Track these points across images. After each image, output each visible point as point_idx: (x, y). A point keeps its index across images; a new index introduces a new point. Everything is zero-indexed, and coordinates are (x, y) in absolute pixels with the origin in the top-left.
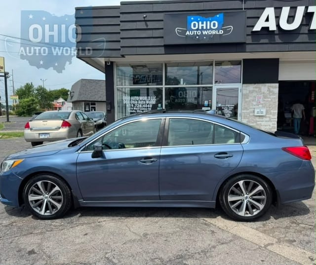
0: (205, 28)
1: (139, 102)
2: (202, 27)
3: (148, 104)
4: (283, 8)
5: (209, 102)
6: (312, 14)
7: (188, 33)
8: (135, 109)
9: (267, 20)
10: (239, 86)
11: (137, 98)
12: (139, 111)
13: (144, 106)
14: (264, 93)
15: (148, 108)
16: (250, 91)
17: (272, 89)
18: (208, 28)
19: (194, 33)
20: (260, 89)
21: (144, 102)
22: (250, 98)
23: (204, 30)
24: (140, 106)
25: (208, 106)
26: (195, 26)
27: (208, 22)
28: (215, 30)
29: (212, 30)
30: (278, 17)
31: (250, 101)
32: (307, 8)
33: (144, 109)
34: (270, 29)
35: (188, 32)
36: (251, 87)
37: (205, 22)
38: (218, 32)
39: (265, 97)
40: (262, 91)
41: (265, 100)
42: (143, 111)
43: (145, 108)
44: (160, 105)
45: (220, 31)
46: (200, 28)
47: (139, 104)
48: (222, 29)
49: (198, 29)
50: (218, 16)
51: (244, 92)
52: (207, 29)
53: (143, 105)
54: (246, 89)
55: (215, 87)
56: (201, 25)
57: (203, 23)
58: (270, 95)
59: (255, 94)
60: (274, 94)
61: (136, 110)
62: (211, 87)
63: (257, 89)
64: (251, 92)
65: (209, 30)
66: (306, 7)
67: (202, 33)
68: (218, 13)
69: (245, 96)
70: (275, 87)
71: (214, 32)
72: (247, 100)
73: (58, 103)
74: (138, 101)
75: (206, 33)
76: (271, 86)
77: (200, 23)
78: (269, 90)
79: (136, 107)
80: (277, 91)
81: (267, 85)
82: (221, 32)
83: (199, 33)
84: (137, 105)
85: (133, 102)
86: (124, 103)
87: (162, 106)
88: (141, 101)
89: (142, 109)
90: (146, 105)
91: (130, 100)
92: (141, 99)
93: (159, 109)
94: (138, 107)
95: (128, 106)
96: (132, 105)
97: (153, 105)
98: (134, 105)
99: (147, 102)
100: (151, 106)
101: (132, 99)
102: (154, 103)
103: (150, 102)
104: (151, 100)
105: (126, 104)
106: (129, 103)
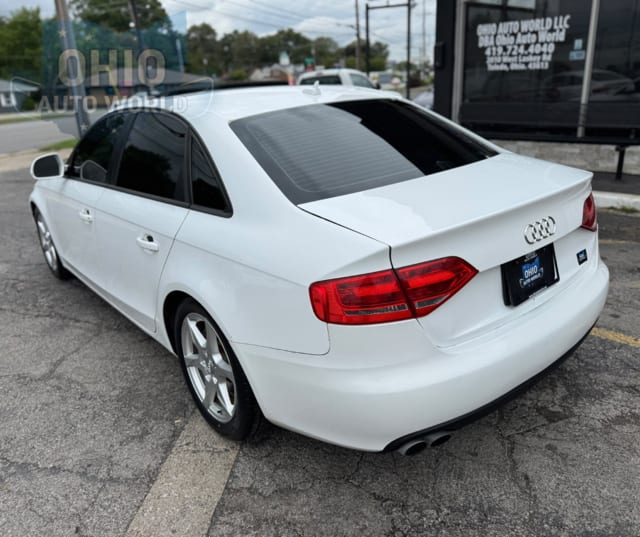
1: (519, 40)
3: (542, 44)
8: (505, 59)
11: (515, 26)
12: (517, 67)
13: (531, 50)
21: (532, 38)
24: (522, 50)
33: (530, 58)
42: (527, 64)
43: (534, 54)
44: (578, 43)
47: (519, 45)
53: (527, 46)
61: (508, 64)
74: (515, 35)
79: (511, 55)
84: (513, 50)
85: (502, 40)
86: (481, 45)
87: (585, 47)
88: (525, 33)
89: (525, 59)
90: (538, 45)
91: (495, 36)
92: (524, 29)
93: (574, 56)
94: (514, 53)
95: (488, 52)
96: (500, 50)
97: (557, 44)
98: (505, 49)
99: (542, 38)
100: (551, 48)
101: (500, 30)
102: (561, 37)
103: (551, 37)
104: (552, 30)
105: (484, 49)
106: (492, 43)
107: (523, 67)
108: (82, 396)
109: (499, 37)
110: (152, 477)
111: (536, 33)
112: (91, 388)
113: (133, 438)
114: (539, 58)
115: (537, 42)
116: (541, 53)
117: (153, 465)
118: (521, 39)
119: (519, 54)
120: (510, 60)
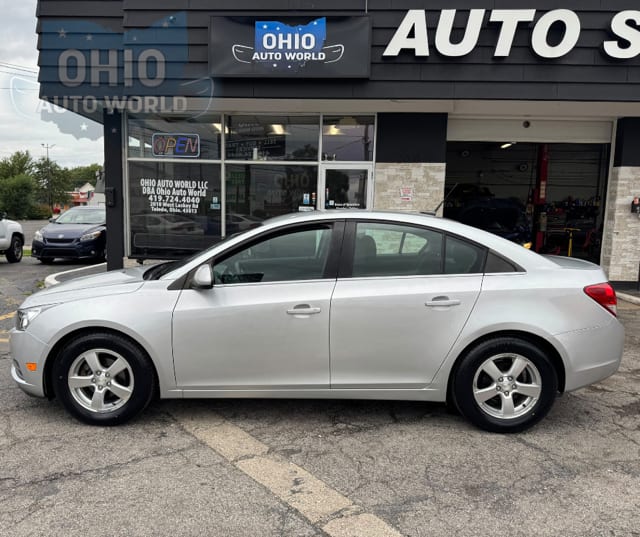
0: (289, 47)
1: (174, 192)
2: (285, 45)
3: (191, 197)
4: (444, 12)
5: (311, 196)
6: (499, 25)
7: (256, 56)
8: (165, 205)
9: (411, 35)
10: (369, 166)
11: (170, 183)
12: (174, 210)
13: (184, 200)
14: (416, 181)
15: (191, 203)
16: (389, 177)
17: (432, 174)
18: (297, 47)
19: (269, 56)
20: (409, 172)
21: (184, 193)
22: (389, 191)
23: (289, 51)
24: (177, 199)
25: (310, 205)
26: (270, 43)
27: (297, 36)
28: (310, 51)
29: (304, 51)
30: (432, 30)
31: (389, 197)
32: (488, 13)
33: (184, 206)
34: (418, 53)
35: (256, 54)
36: (392, 169)
37: (289, 36)
38: (316, 56)
39: (418, 189)
40: (414, 177)
41: (420, 194)
42: (181, 209)
43: (186, 203)
44: (215, 199)
45: (320, 54)
46: (281, 47)
47: (175, 196)
48: (322, 51)
49: (276, 49)
50: (315, 23)
51: (379, 178)
52: (293, 50)
53: (180, 197)
54: (382, 173)
55: (323, 167)
56: (281, 41)
57: (285, 38)
58: (428, 186)
59: (398, 183)
60: (436, 183)
61: (168, 208)
62: (317, 167)
63: (403, 174)
64: (392, 178)
65: (297, 51)
66: (486, 11)
67: (284, 56)
68: (314, 18)
69: (381, 186)
70: (439, 170)
71: (307, 57)
72: (383, 194)
73: (82, 194)
74: (171, 190)
75: (293, 58)
76: (430, 168)
77: (281, 36)
78: (426, 175)
79: (169, 202)
80: (441, 176)
81: (423, 164)
82: (322, 56)
83: (278, 57)
84: (170, 198)
85: (161, 191)
86: (144, 193)
87: (219, 202)
88: (177, 189)
89: (180, 206)
90: (188, 198)
91: (155, 188)
92: (177, 186)
93: (213, 207)
94: (171, 201)
95: (151, 198)
96: (160, 198)
97: (202, 198)
98: (164, 197)
99: (191, 193)
100: (198, 200)
101: (159, 185)
102: (204, 194)
103: (196, 193)
104: (197, 189)
105: (147, 196)
106: (153, 192)
107: (179, 211)
109: (158, 189)
111: (186, 189)
114: (190, 206)
115: (187, 196)
118: (176, 192)
119: (175, 202)
120: (168, 205)
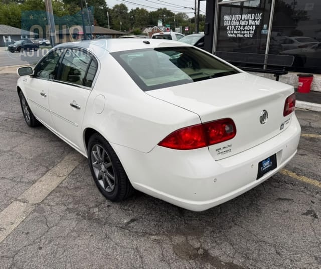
1: (241, 23)
3: (250, 25)
8: (235, 32)
11: (239, 17)
12: (239, 35)
13: (246, 28)
21: (246, 23)
24: (242, 28)
33: (245, 32)
42: (244, 34)
43: (247, 30)
44: (265, 26)
47: (241, 26)
53: (244, 26)
61: (236, 34)
74: (239, 21)
79: (237, 30)
84: (238, 27)
85: (234, 23)
86: (225, 25)
87: (268, 28)
88: (243, 20)
89: (243, 32)
90: (249, 26)
91: (231, 21)
92: (243, 18)
93: (263, 32)
94: (239, 29)
95: (228, 28)
96: (233, 27)
97: (257, 26)
98: (235, 27)
99: (251, 22)
100: (254, 27)
101: (233, 18)
102: (258, 23)
103: (254, 22)
104: (254, 19)
105: (227, 26)
106: (230, 24)
107: (242, 36)
108: (19, 158)
109: (233, 21)
110: (34, 182)
111: (248, 20)
112: (23, 156)
113: (32, 171)
114: (249, 32)
115: (248, 24)
116: (250, 30)
117: (36, 179)
118: (242, 23)
119: (241, 29)
120: (237, 32)
